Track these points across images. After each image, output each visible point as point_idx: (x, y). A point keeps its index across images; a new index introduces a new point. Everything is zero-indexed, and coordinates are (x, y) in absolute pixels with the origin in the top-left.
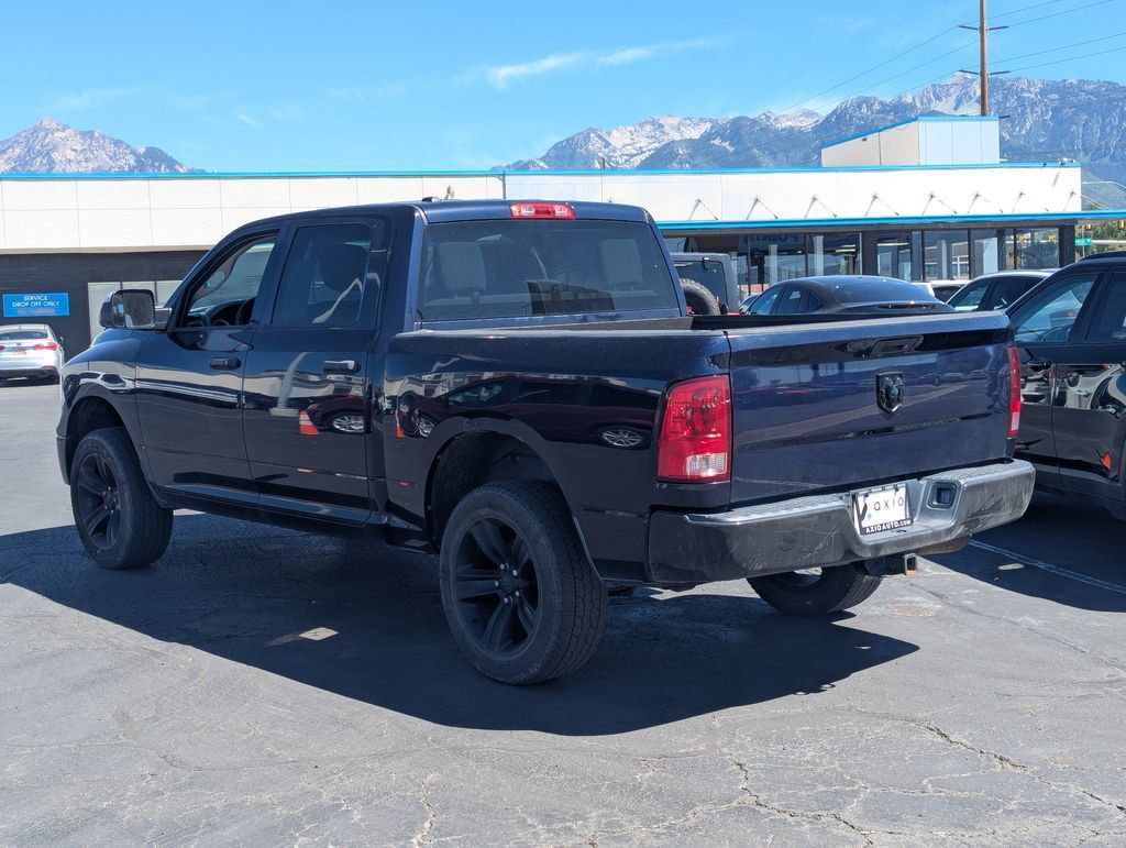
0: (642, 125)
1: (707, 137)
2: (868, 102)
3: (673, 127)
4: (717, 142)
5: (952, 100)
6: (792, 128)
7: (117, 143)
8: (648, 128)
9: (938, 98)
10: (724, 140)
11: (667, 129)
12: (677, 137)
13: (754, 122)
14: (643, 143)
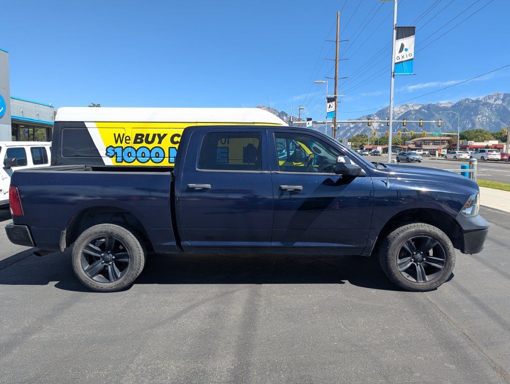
0: (403, 106)
1: (420, 109)
2: (468, 100)
3: (411, 106)
4: (423, 110)
5: (494, 99)
6: (445, 107)
7: (275, 110)
8: (404, 106)
9: (489, 99)
10: (425, 110)
11: (409, 107)
12: (412, 109)
13: (434, 105)
14: (403, 110)
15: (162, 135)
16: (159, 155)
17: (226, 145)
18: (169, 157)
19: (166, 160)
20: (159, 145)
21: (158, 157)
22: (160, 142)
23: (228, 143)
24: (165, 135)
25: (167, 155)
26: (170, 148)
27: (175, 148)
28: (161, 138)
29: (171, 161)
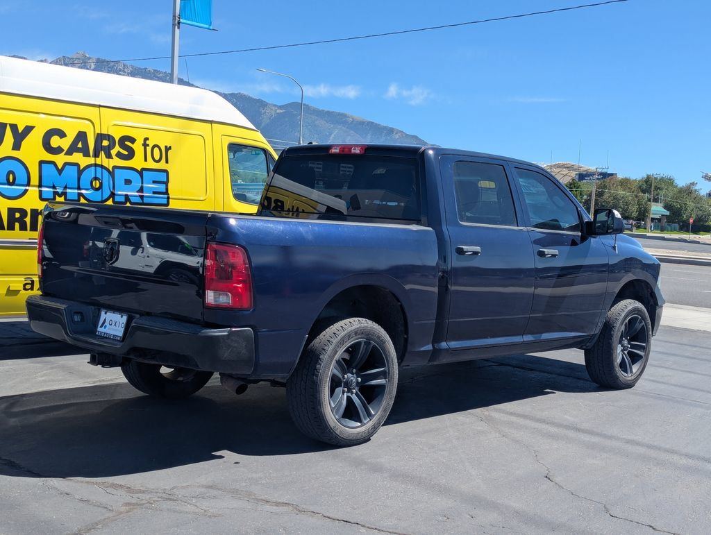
15: (21, 129)
16: (14, 179)
17: (162, 165)
18: (40, 186)
19: (33, 191)
20: (15, 154)
21: (13, 184)
22: (17, 146)
23: (167, 162)
24: (29, 129)
25: (35, 180)
26: (41, 162)
27: (54, 163)
28: (20, 136)
29: (44, 196)
